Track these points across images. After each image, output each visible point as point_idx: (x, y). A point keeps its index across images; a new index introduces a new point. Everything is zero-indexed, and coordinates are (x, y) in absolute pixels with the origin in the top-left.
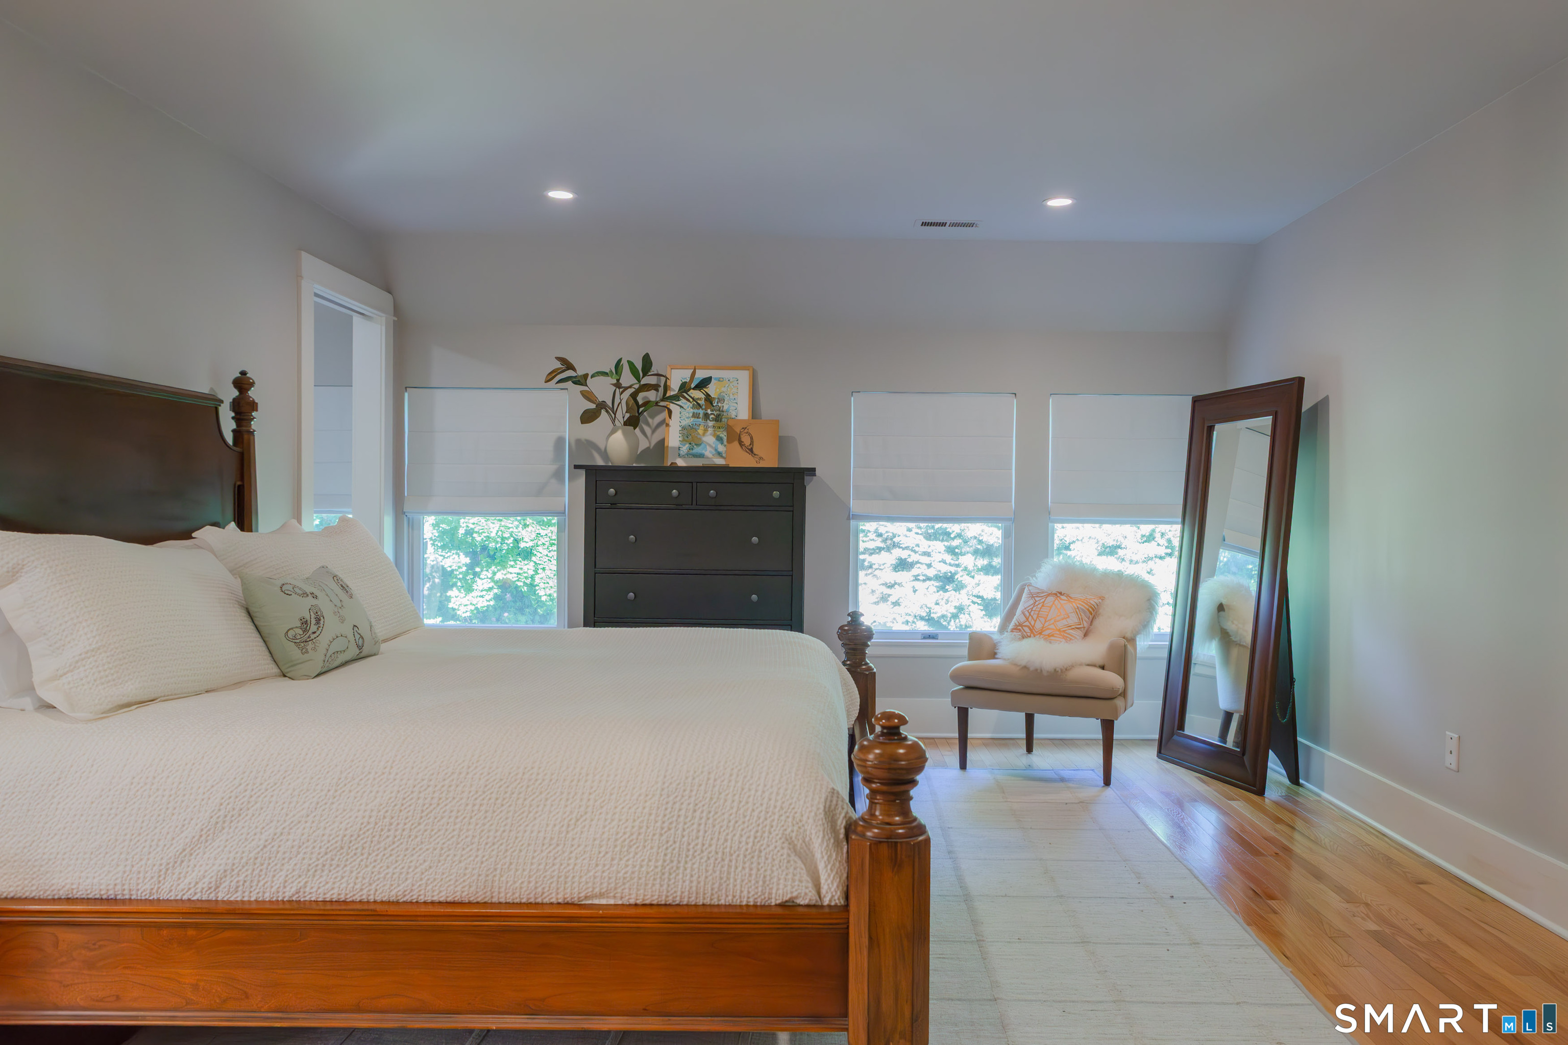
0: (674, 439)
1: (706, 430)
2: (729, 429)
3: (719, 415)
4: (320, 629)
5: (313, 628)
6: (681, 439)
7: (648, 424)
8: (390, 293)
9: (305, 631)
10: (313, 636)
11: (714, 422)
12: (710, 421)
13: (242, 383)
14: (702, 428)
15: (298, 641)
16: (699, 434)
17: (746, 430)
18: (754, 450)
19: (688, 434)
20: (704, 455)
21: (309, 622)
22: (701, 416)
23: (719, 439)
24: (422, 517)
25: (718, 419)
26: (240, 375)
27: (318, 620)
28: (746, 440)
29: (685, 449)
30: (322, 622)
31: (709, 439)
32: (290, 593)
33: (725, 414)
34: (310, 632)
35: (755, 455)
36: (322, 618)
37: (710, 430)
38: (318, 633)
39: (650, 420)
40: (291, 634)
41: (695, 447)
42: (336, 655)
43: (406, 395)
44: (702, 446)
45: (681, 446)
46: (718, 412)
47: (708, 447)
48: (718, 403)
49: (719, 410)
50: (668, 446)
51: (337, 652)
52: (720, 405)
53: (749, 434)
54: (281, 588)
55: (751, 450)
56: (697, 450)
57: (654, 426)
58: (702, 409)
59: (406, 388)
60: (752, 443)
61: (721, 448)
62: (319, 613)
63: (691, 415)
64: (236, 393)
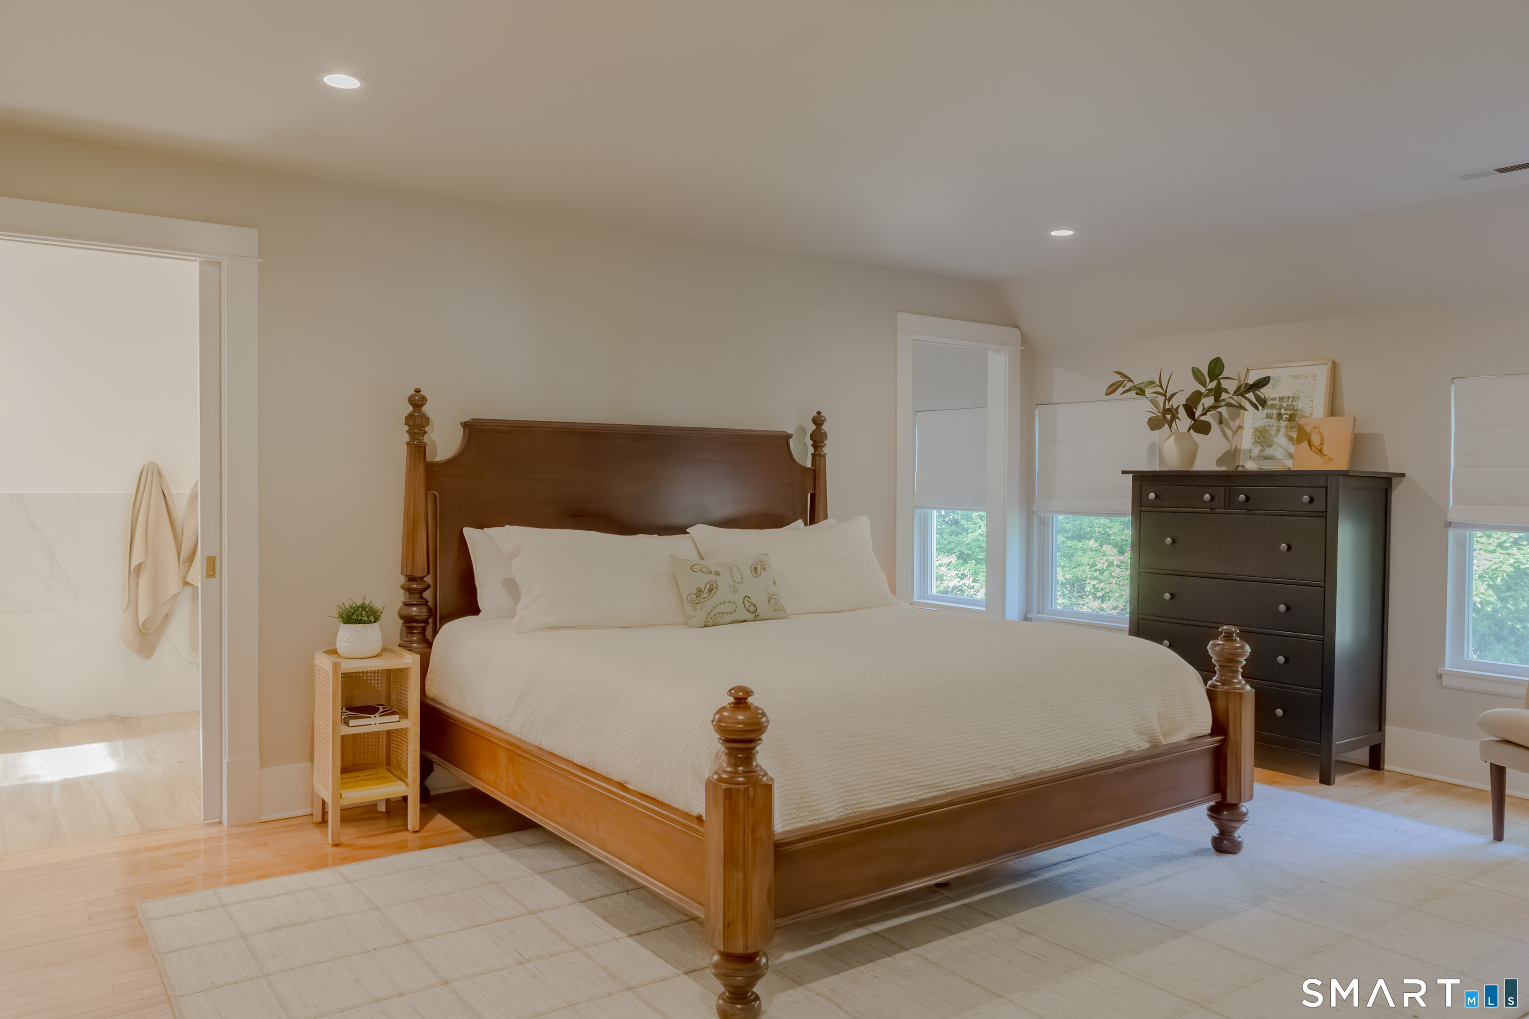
0: (1246, 441)
1: (1278, 431)
2: (1301, 431)
3: (1294, 414)
4: (710, 596)
5: (705, 595)
6: (1253, 441)
7: (1229, 427)
8: (1017, 327)
9: (698, 596)
10: (702, 600)
11: (1287, 422)
12: (1284, 421)
13: (818, 421)
14: (1274, 429)
15: (692, 602)
16: (1271, 435)
17: (1318, 429)
18: (1324, 451)
19: (1262, 437)
20: (1274, 457)
21: (702, 591)
22: (1274, 416)
23: (1290, 439)
24: (1051, 516)
25: (1291, 418)
26: (816, 414)
27: (711, 590)
28: (1316, 440)
29: (1256, 451)
30: (714, 592)
31: (1281, 440)
32: (696, 570)
33: (1299, 413)
34: (702, 597)
35: (1323, 455)
36: (715, 589)
37: (1283, 431)
38: (706, 599)
39: (1231, 423)
40: (689, 598)
41: (1266, 448)
42: (721, 615)
43: (1037, 411)
44: (1274, 447)
45: (1253, 448)
46: (1292, 412)
47: (1279, 448)
48: (1292, 402)
49: (1293, 409)
50: (1240, 449)
51: (723, 613)
52: (1294, 403)
53: (1320, 433)
54: (692, 567)
55: (1321, 451)
56: (1268, 452)
57: (1234, 429)
58: (1276, 409)
59: (1037, 405)
60: (1322, 443)
61: (1292, 449)
62: (714, 586)
63: (1265, 415)
64: (814, 427)
